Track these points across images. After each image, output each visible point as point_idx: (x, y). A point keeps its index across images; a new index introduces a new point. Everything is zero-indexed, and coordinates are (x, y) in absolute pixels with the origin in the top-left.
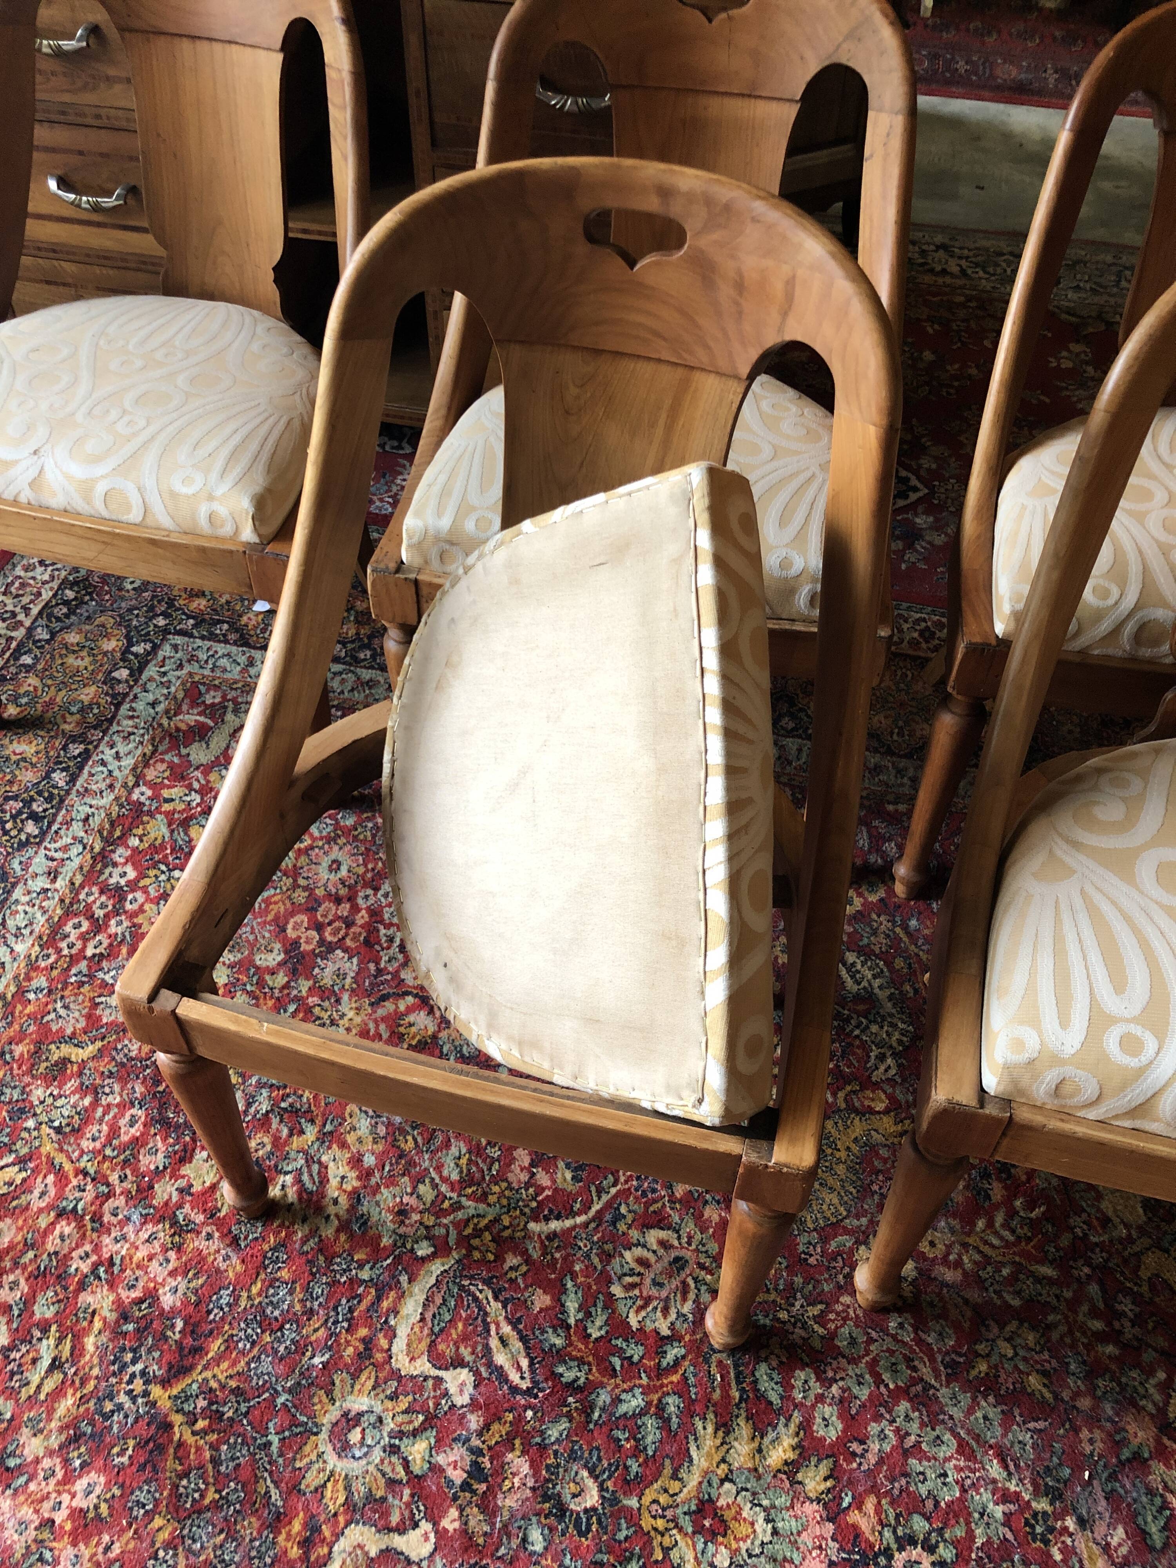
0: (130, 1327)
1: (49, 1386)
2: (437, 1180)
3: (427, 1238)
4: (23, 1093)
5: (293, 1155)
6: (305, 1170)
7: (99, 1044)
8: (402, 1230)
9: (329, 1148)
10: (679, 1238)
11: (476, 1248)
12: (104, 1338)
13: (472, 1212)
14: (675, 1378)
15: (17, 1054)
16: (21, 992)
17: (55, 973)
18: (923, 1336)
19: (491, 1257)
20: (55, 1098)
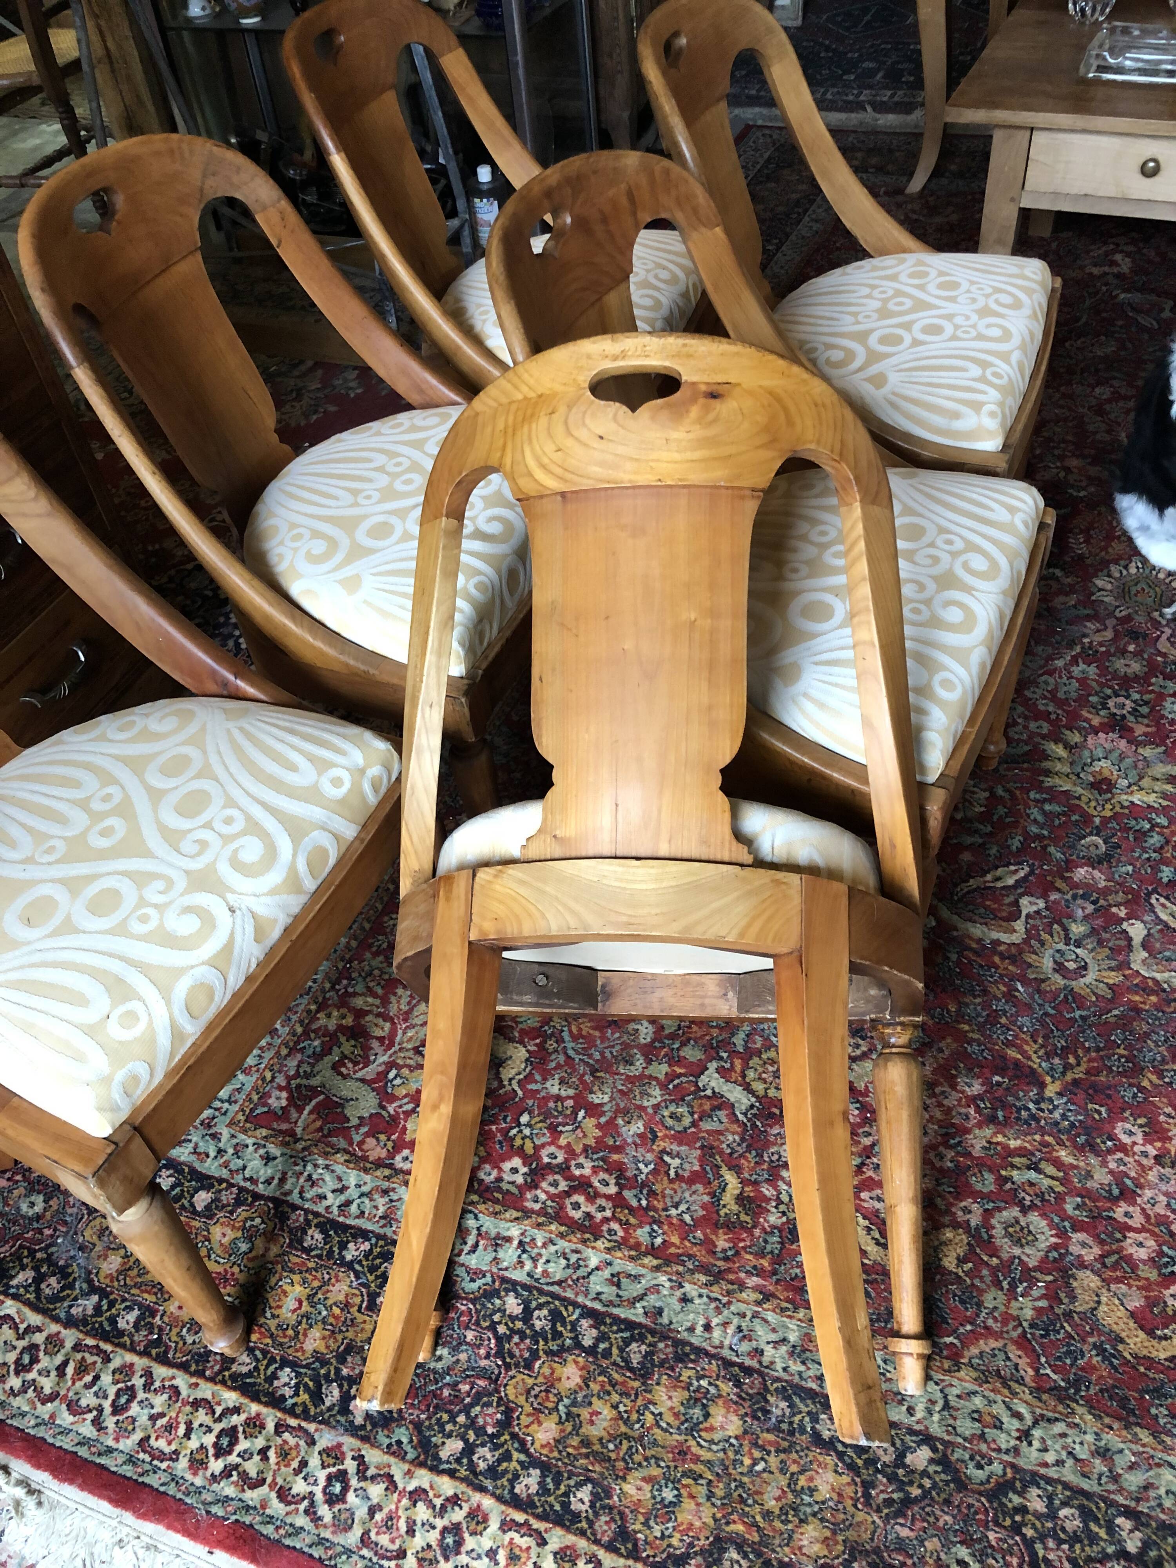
0: (1000, 1114)
1: (1051, 1170)
4: (772, 1233)
7: (724, 1171)
12: (1010, 1132)
14: (1018, 792)
15: (727, 1245)
16: (653, 1251)
17: (633, 1221)
20: (780, 1202)
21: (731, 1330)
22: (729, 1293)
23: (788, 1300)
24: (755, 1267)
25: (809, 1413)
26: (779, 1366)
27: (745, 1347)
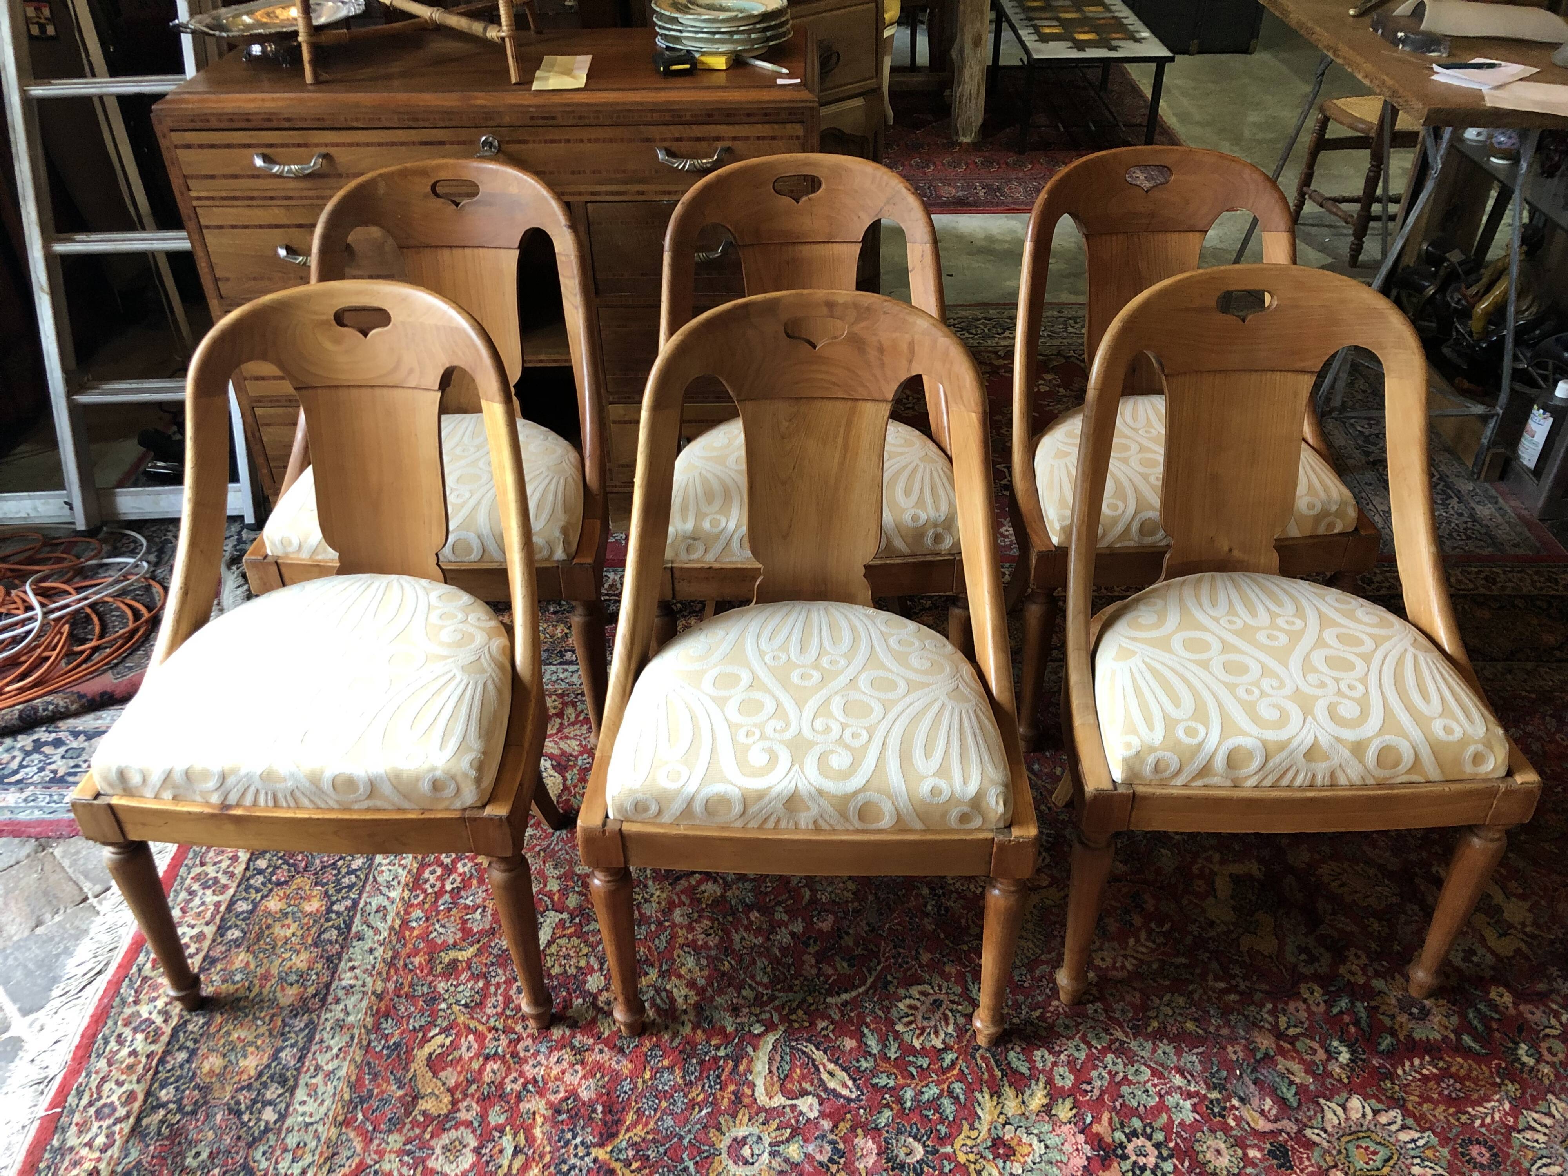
0: (564, 1117)
1: (517, 1164)
2: (754, 985)
3: (758, 1022)
4: (430, 988)
5: (644, 989)
6: (657, 997)
7: (477, 946)
8: (738, 1020)
9: (670, 980)
10: (932, 988)
11: (795, 1021)
12: (547, 1127)
13: (785, 999)
14: (955, 1072)
15: (416, 963)
16: (405, 923)
17: (427, 906)
18: (1112, 1014)
19: (807, 1024)
20: (456, 987)
21: (352, 982)
22: (379, 973)
23: (378, 1010)
24: (402, 984)
25: (297, 1042)
26: (328, 1015)
27: (341, 993)
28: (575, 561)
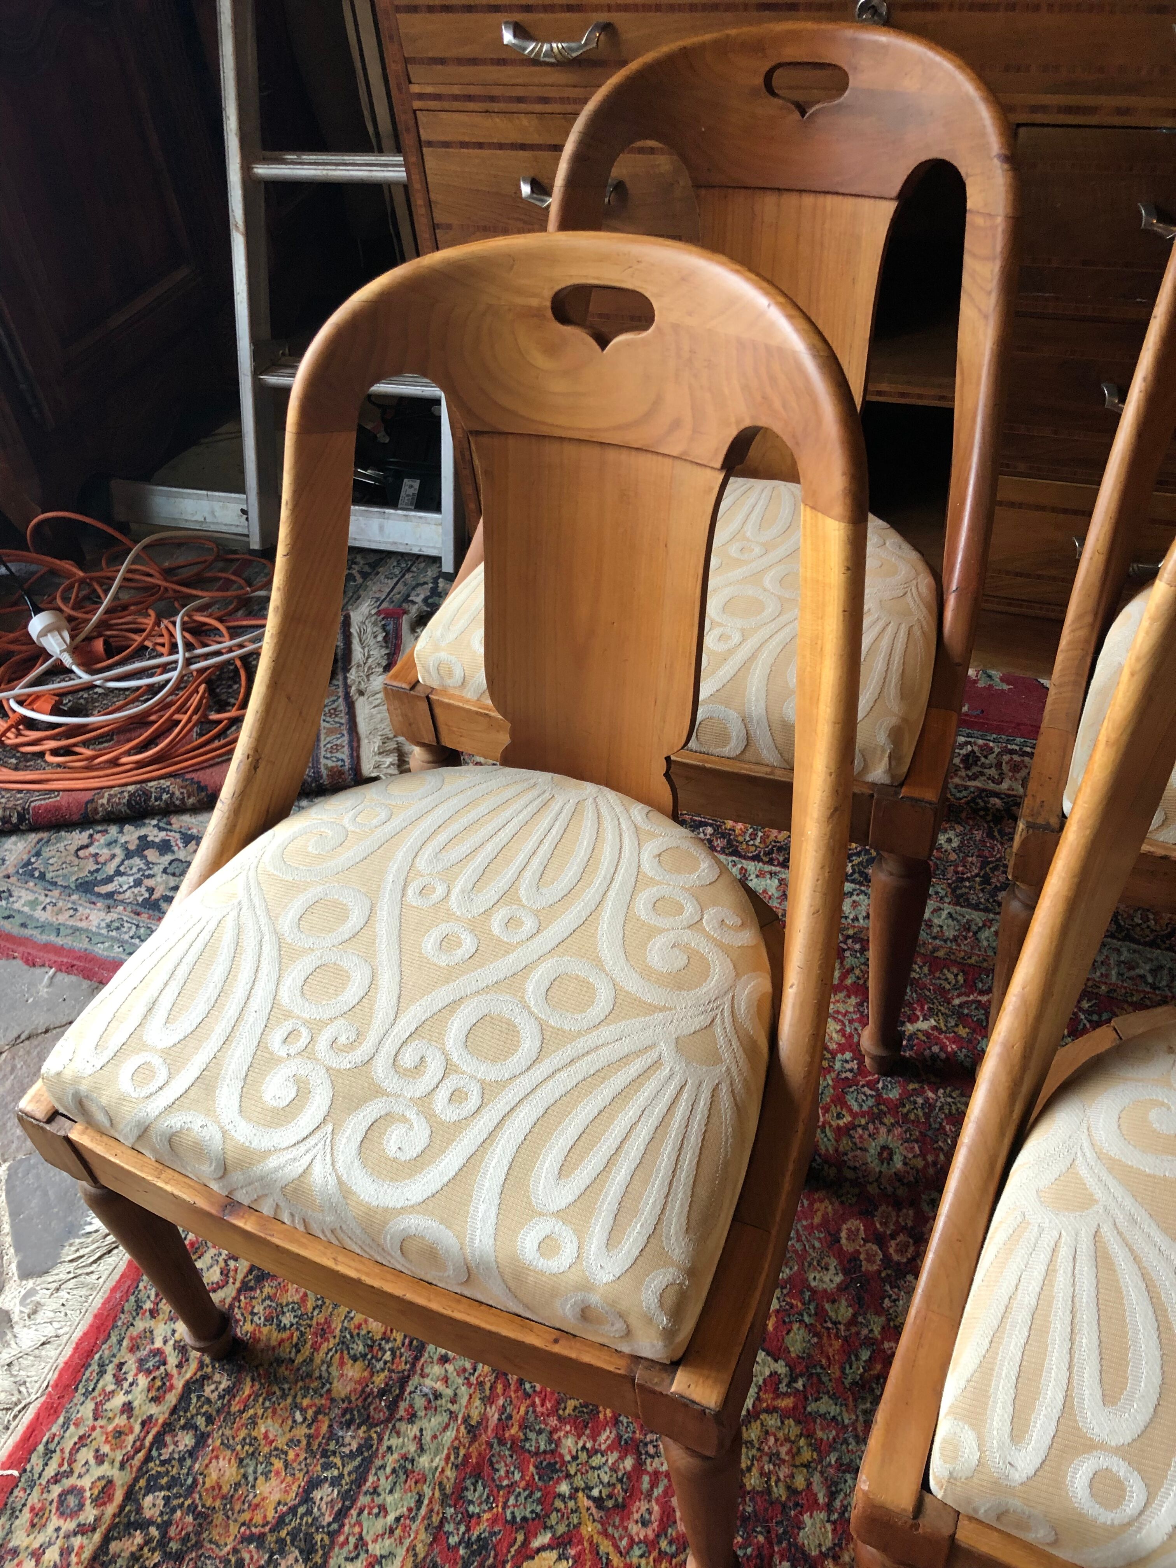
28: (904, 792)
